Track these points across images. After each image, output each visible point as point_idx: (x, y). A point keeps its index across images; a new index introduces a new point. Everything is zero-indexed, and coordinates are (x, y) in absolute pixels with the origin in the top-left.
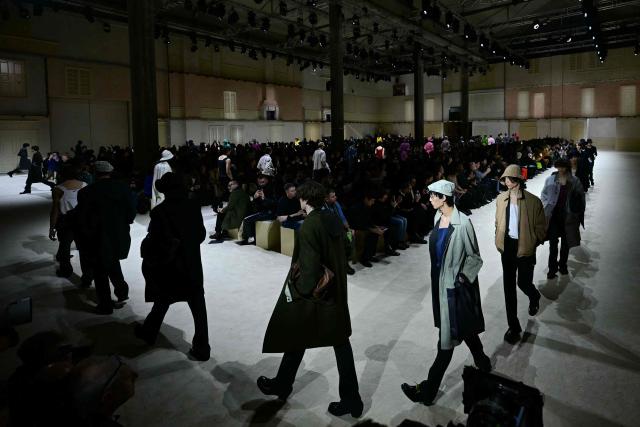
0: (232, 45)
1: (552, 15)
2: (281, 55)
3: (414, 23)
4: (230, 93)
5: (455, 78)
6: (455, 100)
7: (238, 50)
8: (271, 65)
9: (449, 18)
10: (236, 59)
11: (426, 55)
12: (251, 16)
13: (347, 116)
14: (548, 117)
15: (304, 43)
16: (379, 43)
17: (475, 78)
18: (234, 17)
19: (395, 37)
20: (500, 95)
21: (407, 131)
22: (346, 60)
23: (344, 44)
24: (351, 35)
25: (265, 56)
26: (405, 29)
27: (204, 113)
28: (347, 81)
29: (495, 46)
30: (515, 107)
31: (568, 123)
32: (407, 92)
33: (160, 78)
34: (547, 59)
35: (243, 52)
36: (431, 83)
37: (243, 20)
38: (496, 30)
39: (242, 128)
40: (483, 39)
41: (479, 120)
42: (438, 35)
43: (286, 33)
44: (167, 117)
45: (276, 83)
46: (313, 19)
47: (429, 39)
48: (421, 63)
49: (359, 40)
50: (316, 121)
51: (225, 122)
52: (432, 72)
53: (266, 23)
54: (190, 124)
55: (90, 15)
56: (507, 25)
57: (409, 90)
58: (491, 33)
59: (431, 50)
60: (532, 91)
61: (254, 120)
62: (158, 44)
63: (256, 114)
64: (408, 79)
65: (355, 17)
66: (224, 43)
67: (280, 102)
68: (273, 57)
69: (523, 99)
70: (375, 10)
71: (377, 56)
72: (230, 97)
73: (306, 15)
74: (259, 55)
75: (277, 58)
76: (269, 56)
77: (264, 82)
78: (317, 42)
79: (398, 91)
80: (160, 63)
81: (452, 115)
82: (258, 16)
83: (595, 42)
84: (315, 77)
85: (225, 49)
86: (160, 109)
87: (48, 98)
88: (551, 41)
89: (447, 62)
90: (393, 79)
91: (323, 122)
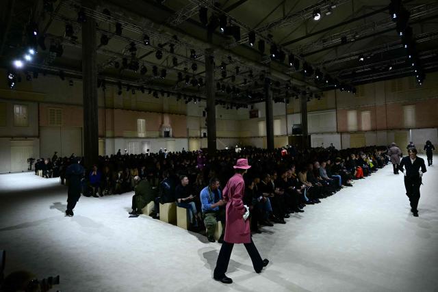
0: (142, 89)
1: (374, 50)
2: (173, 94)
3: (265, 65)
4: (141, 120)
5: (296, 103)
6: (296, 120)
7: (146, 92)
8: (168, 101)
9: (291, 59)
10: (145, 98)
11: (273, 87)
12: (155, 68)
13: (218, 134)
14: (374, 130)
15: (189, 84)
16: (239, 82)
17: (313, 102)
18: (144, 70)
19: (251, 76)
20: (334, 113)
21: (262, 144)
22: (217, 95)
23: (214, 84)
24: (220, 77)
25: (163, 95)
26: (257, 69)
27: (126, 134)
28: (218, 109)
29: (328, 77)
30: (346, 122)
31: (392, 134)
32: (260, 116)
33: (100, 111)
34: (371, 85)
35: (150, 93)
36: (278, 108)
37: (150, 72)
38: (327, 65)
39: (149, 143)
40: (318, 73)
41: (317, 133)
42: (283, 73)
43: (176, 79)
44: (104, 137)
45: (170, 113)
46: (194, 68)
47: (276, 76)
48: (271, 93)
49: (225, 80)
50: (196, 137)
51: (138, 140)
52: (277, 100)
53: (164, 73)
54: (117, 140)
55: (62, 76)
56: (336, 62)
57: (262, 113)
58: (324, 68)
59: (277, 84)
60: (359, 110)
61: (156, 138)
62: (99, 91)
63: (157, 134)
64: (261, 107)
65: (224, 65)
66: (138, 88)
67: (173, 124)
68: (168, 96)
69: (352, 117)
70: (236, 58)
71: (238, 91)
72: (141, 122)
73: (189, 66)
74: (159, 95)
75: (171, 96)
76: (166, 95)
77: (162, 112)
78: (197, 84)
79: (254, 115)
80: (100, 103)
81: (295, 131)
82: (160, 68)
83: (414, 68)
84: (196, 108)
85: (138, 92)
86: (100, 132)
87: (39, 126)
88: (374, 71)
89: (290, 92)
90: (249, 106)
91: (201, 138)
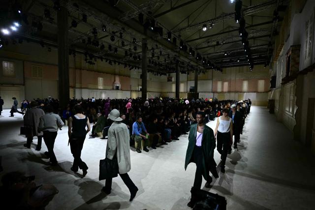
0: (102, 59)
1: (232, 50)
2: (122, 63)
3: (177, 52)
4: (101, 78)
5: (193, 75)
6: (192, 84)
7: (104, 61)
8: (118, 68)
9: (191, 50)
10: (102, 64)
11: (181, 65)
12: (110, 47)
13: (148, 89)
14: (229, 92)
15: (132, 59)
16: (162, 59)
17: (201, 75)
18: (103, 47)
19: (168, 57)
20: (211, 82)
21: (173, 96)
22: (149, 66)
23: (148, 59)
24: (151, 56)
25: (115, 64)
26: (172, 54)
27: (90, 86)
28: (149, 75)
29: (209, 62)
30: (216, 87)
31: (237, 94)
32: (173, 80)
33: (71, 71)
34: (229, 68)
35: (106, 61)
36: (183, 77)
37: (106, 48)
38: (209, 56)
39: (105, 93)
40: (204, 59)
41: (202, 92)
42: (186, 57)
43: (124, 55)
44: (74, 87)
45: (120, 75)
46: (135, 49)
47: (182, 59)
48: (179, 68)
49: (154, 58)
50: (136, 91)
51: (98, 90)
52: (183, 72)
53: (116, 50)
54: (83, 90)
56: (213, 54)
57: (174, 79)
58: (207, 57)
59: (183, 63)
60: (223, 81)
61: (110, 90)
62: (71, 57)
63: (111, 87)
64: (174, 75)
65: (153, 49)
66: (99, 58)
67: (121, 82)
68: (119, 64)
69: (219, 84)
70: (161, 46)
71: (161, 65)
72: (101, 80)
73: (132, 47)
74: (113, 63)
75: (120, 64)
76: (117, 63)
77: (115, 74)
78: (137, 59)
79: (169, 80)
80: (71, 64)
81: (191, 90)
82: (113, 47)
83: (249, 62)
84: (136, 73)
85: (99, 60)
86: (71, 84)
87: (24, 78)
88: (231, 61)
89: (190, 69)
90: (167, 75)
91: (139, 91)
